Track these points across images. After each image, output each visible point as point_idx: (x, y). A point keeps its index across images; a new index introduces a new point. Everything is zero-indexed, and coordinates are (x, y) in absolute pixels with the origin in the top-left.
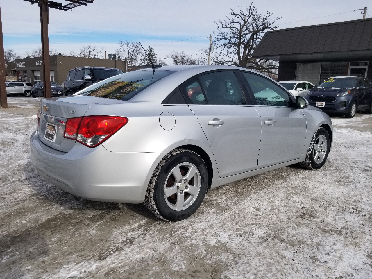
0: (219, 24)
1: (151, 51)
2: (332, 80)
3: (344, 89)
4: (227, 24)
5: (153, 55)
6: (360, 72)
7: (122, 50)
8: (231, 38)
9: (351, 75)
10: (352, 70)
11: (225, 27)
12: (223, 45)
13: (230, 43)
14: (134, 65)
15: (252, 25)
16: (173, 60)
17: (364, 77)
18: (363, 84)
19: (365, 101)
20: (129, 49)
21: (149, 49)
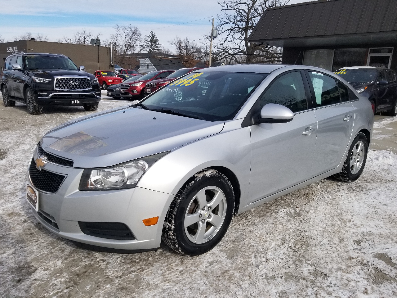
0: (224, 5)
1: (153, 37)
2: (344, 72)
3: (359, 84)
4: (232, 6)
5: (156, 42)
6: (383, 61)
7: (118, 36)
8: (237, 21)
9: (370, 65)
10: (372, 58)
11: (231, 8)
12: (229, 30)
13: (237, 27)
15: (262, 6)
16: (176, 47)
17: (387, 67)
18: (384, 77)
19: (387, 99)
20: (126, 34)
21: (151, 35)
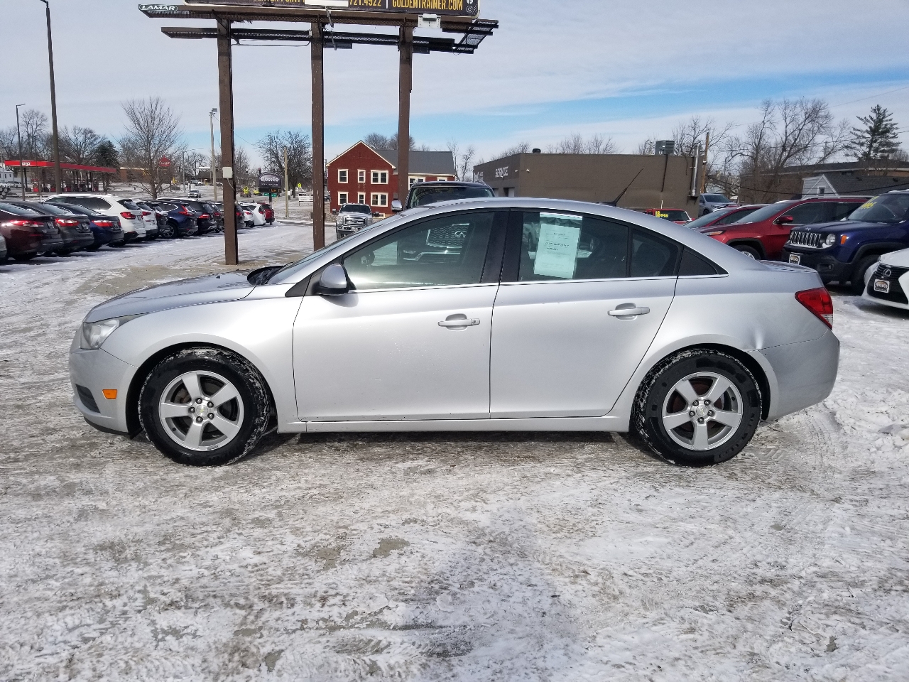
7: (767, 125)
14: (805, 162)
20: (788, 120)
21: (874, 116)
